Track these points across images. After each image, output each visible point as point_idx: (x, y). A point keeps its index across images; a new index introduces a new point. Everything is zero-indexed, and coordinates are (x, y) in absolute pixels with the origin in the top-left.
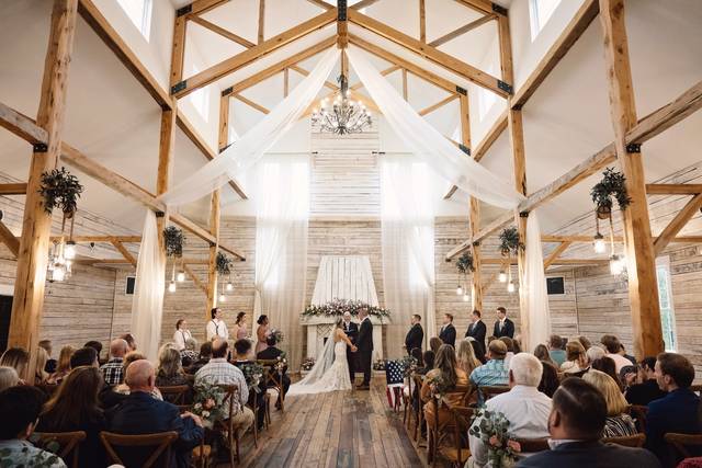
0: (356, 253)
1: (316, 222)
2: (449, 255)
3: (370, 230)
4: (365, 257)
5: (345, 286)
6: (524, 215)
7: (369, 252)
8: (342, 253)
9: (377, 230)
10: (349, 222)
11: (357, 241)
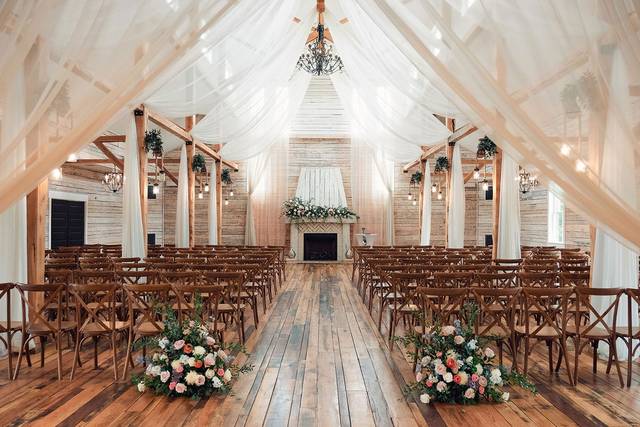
0: (329, 165)
1: (297, 139)
2: (406, 168)
3: (340, 145)
4: (336, 169)
5: (320, 192)
6: (452, 144)
7: (340, 164)
8: (318, 165)
9: (347, 145)
10: (324, 139)
11: (330, 155)
